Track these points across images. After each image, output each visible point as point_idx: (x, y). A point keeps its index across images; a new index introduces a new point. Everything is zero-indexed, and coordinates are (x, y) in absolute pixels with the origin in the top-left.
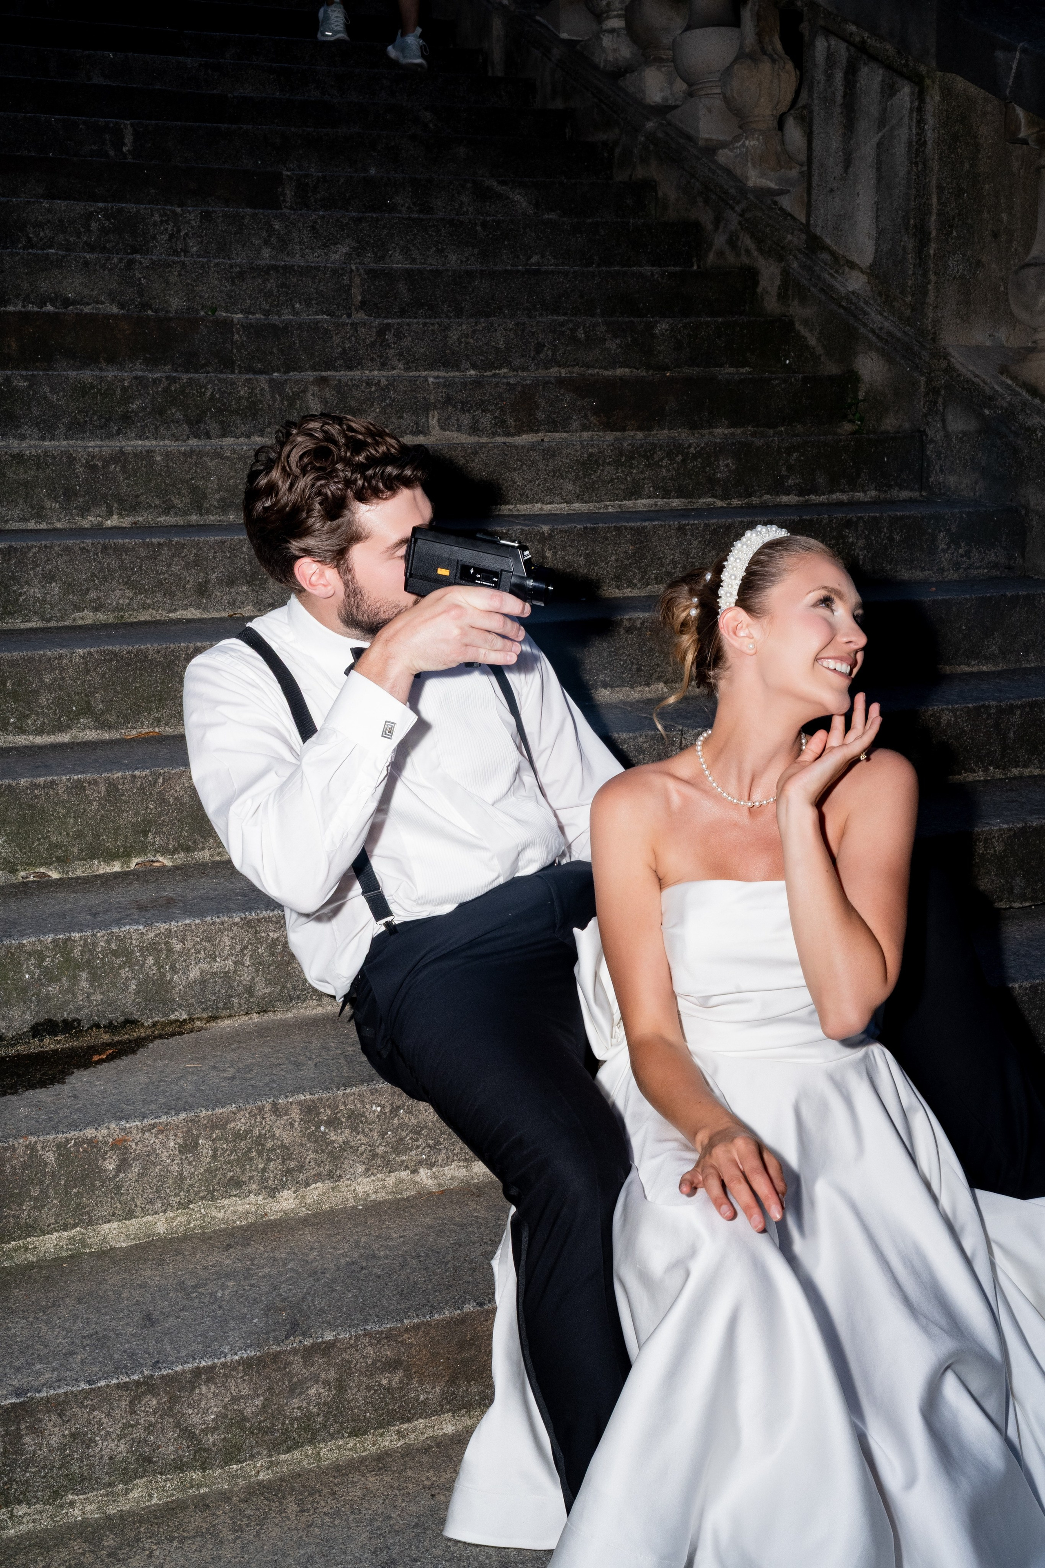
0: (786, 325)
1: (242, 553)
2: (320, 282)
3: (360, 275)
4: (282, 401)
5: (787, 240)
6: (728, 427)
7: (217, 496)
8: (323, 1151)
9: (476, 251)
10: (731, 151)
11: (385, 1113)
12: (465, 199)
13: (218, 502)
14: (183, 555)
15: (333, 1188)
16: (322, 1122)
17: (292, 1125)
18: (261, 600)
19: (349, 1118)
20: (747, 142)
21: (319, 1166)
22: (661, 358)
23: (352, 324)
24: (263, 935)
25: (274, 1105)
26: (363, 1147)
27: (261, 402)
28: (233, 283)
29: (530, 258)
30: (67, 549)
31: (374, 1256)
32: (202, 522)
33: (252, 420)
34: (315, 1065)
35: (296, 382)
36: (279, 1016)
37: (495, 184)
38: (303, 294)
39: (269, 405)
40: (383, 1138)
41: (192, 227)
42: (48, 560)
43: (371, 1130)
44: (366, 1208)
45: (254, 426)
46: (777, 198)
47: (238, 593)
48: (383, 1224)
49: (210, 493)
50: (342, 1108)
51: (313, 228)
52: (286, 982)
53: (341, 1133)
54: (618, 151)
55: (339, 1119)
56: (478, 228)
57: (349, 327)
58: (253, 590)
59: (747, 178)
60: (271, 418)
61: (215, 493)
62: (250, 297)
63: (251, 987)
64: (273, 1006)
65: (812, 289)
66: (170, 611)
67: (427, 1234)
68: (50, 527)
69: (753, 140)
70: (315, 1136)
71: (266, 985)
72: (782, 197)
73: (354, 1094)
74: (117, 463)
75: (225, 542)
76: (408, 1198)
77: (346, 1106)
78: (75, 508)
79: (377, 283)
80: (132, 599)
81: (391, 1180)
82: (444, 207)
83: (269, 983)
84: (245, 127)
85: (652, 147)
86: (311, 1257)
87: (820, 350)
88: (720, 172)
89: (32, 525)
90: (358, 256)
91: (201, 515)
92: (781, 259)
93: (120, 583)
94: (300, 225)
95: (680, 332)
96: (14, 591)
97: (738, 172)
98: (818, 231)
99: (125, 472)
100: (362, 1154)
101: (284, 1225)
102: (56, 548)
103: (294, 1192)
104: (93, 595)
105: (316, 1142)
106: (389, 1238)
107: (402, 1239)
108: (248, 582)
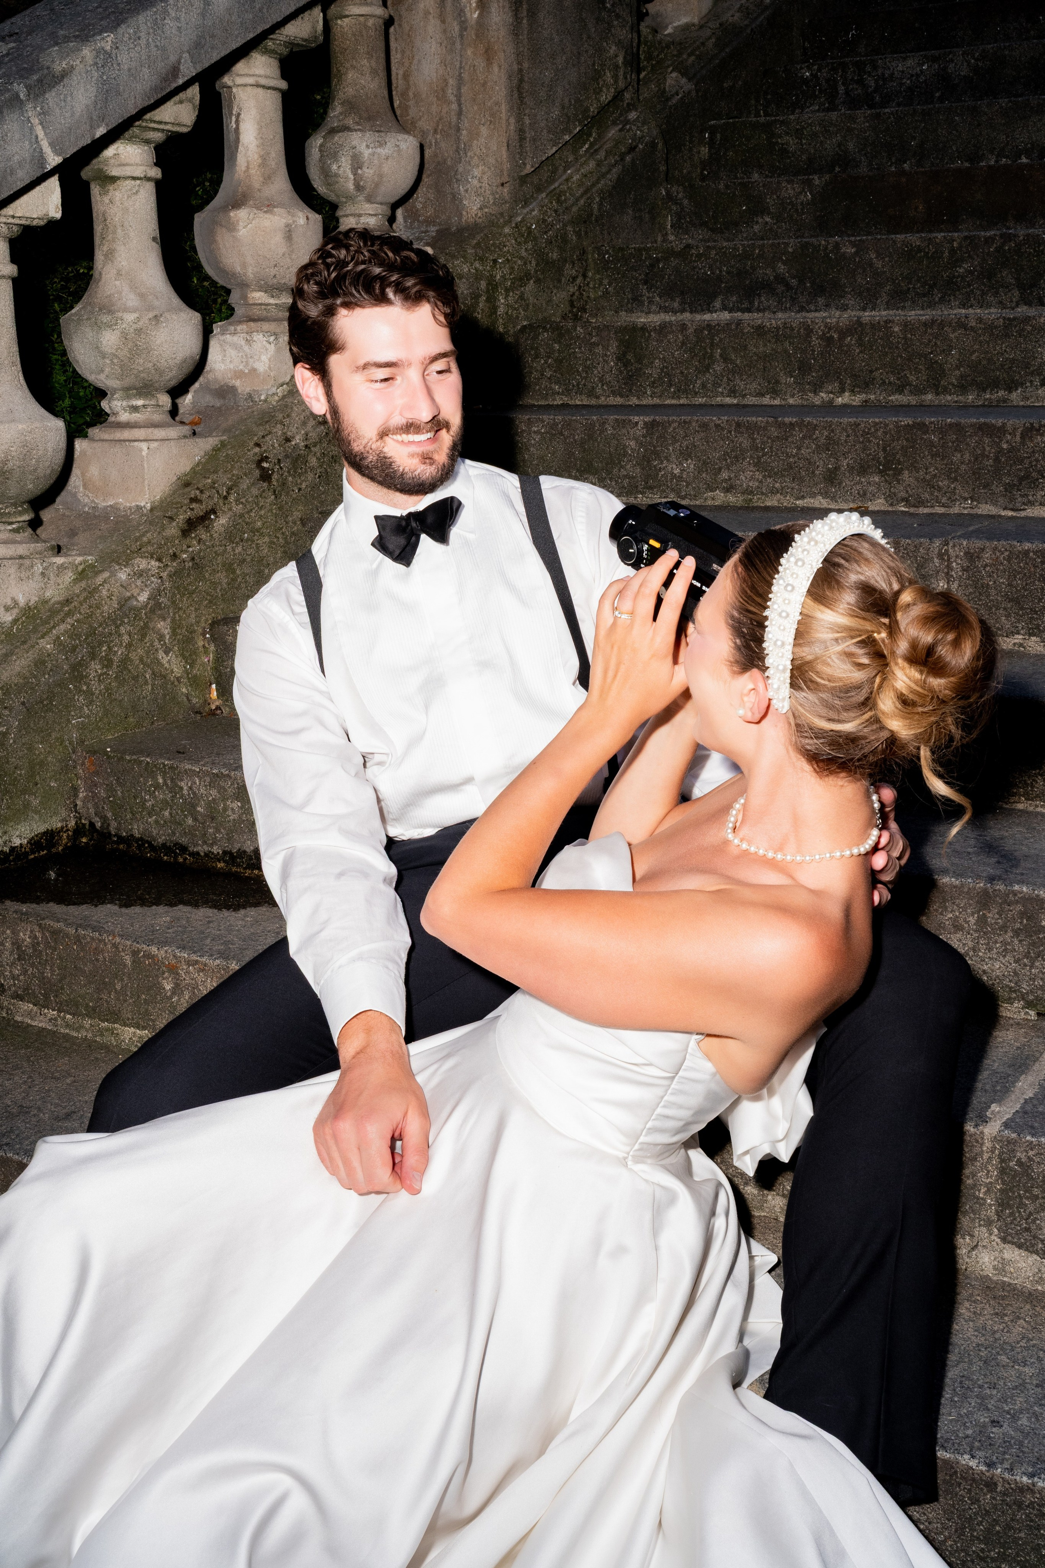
1: (876, 437)
13: (958, 380)
30: (704, 426)
32: (937, 402)
42: (686, 436)
49: (950, 369)
61: (955, 369)
66: (798, 499)
68: (783, 403)
74: (852, 335)
80: (761, 482)
91: (937, 394)
93: (750, 464)
96: (655, 466)
99: (860, 345)
102: (694, 424)
104: (725, 475)
108: (881, 472)
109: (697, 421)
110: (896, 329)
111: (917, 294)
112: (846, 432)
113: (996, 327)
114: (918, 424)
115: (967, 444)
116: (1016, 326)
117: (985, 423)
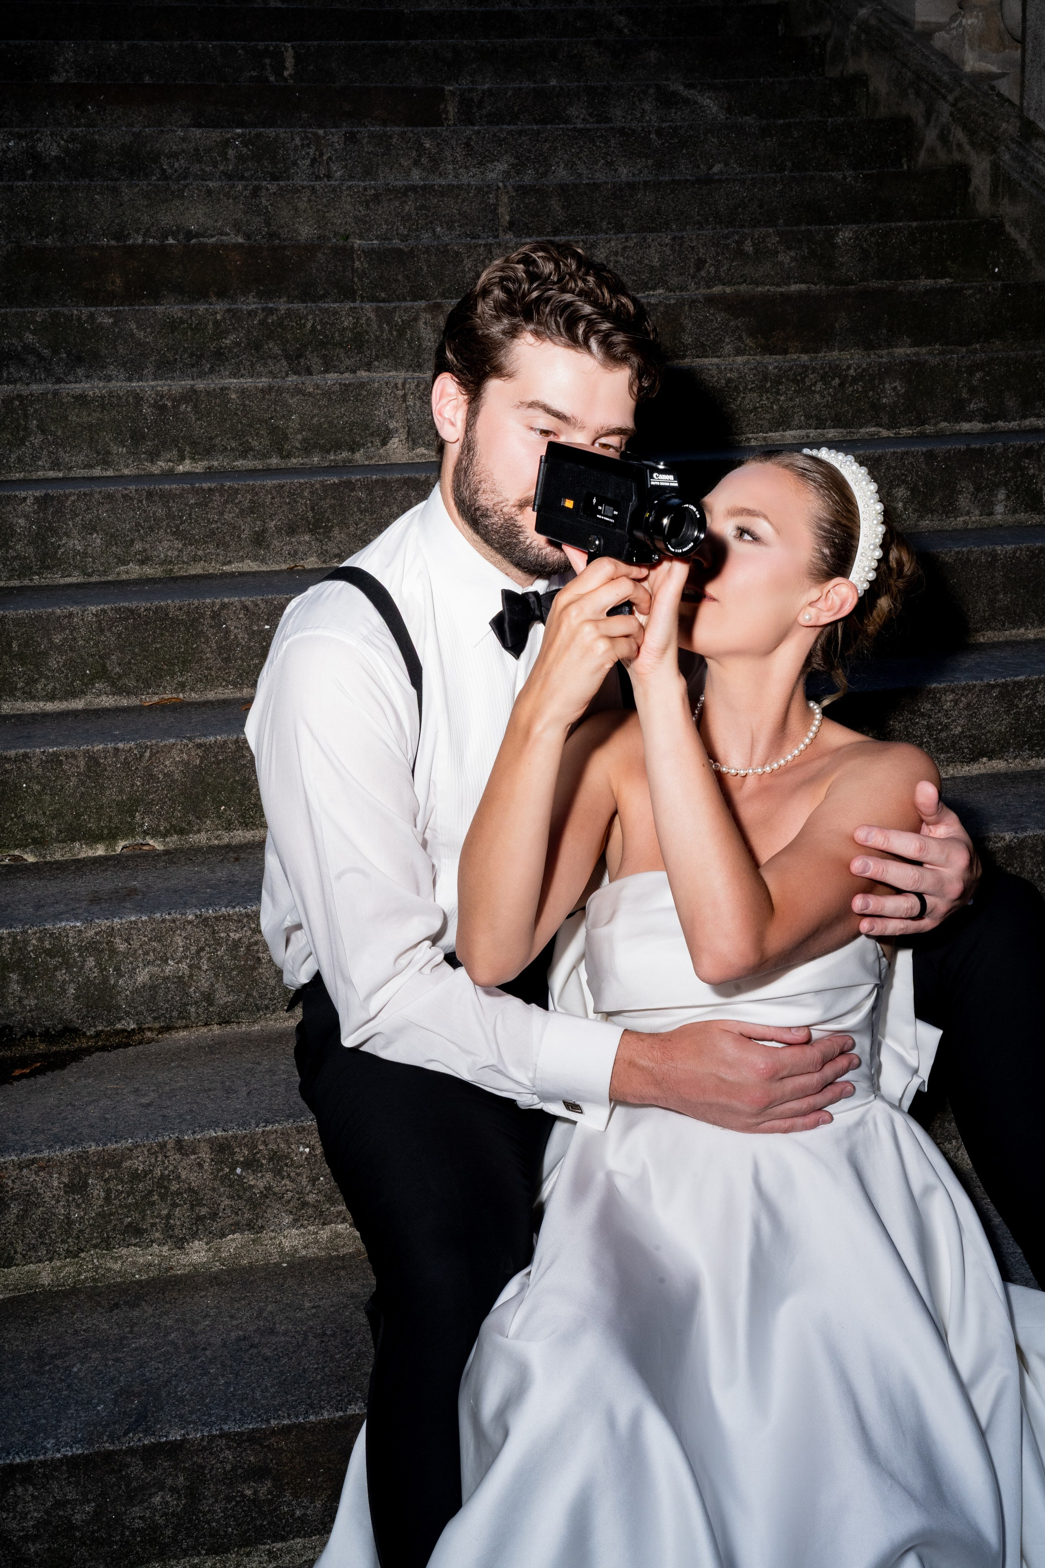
0: (995, 228)
1: (302, 498)
2: (463, 202)
3: (507, 192)
4: (390, 332)
5: (1002, 130)
6: (911, 346)
7: (299, 437)
8: (240, 1198)
9: (650, 162)
10: (947, 32)
11: (315, 1156)
12: (647, 107)
13: (301, 443)
14: (237, 501)
15: (253, 1241)
16: (237, 1163)
17: (200, 1166)
18: (326, 551)
19: (271, 1159)
20: (964, 21)
21: (237, 1214)
22: (844, 271)
23: (485, 245)
25: (179, 1142)
26: (290, 1194)
27: (367, 333)
28: (367, 207)
29: (711, 167)
30: (110, 497)
31: (272, 1332)
32: (283, 466)
33: (358, 353)
34: (248, 1094)
35: (406, 310)
36: (244, 1028)
37: (681, 88)
38: (444, 216)
39: (376, 336)
40: (314, 1185)
41: (336, 150)
42: (88, 509)
43: (298, 1175)
44: (291, 1265)
45: (360, 360)
46: (994, 83)
47: (299, 543)
48: (302, 1288)
49: (291, 434)
50: (261, 1147)
51: (468, 144)
52: (251, 989)
53: (262, 1177)
54: (830, 44)
55: (258, 1161)
56: (653, 136)
57: (482, 249)
58: (317, 539)
59: (963, 63)
60: (378, 351)
61: (296, 433)
62: (386, 221)
63: (209, 994)
64: (237, 1017)
65: (1024, 183)
66: (224, 564)
67: (346, 1306)
68: (117, 473)
69: (971, 17)
70: (230, 1179)
71: (229, 993)
72: (1000, 81)
73: (276, 1132)
74: (187, 403)
75: (283, 486)
76: (344, 1256)
77: (266, 1146)
78: (144, 453)
79: (527, 201)
80: (181, 551)
81: (325, 1234)
82: (624, 117)
83: (231, 990)
84: (413, 42)
85: (863, 37)
86: (200, 1327)
87: (1031, 254)
88: (933, 58)
89: (97, 472)
90: (518, 174)
91: (282, 458)
92: (994, 150)
93: (167, 533)
94: (454, 142)
95: (866, 241)
96: (52, 544)
97: (954, 57)
98: (1031, 115)
99: (197, 412)
100: (288, 1202)
101: (188, 1282)
102: (97, 496)
103: (207, 1244)
104: (138, 546)
105: (231, 1186)
106: (301, 1308)
107: (314, 1311)
108: (311, 531)
109: (100, 492)
110: (233, 396)
111: (185, 364)
112: (271, 494)
113: (333, 393)
114: (345, 482)
115: (395, 499)
116: (352, 392)
117: (409, 478)
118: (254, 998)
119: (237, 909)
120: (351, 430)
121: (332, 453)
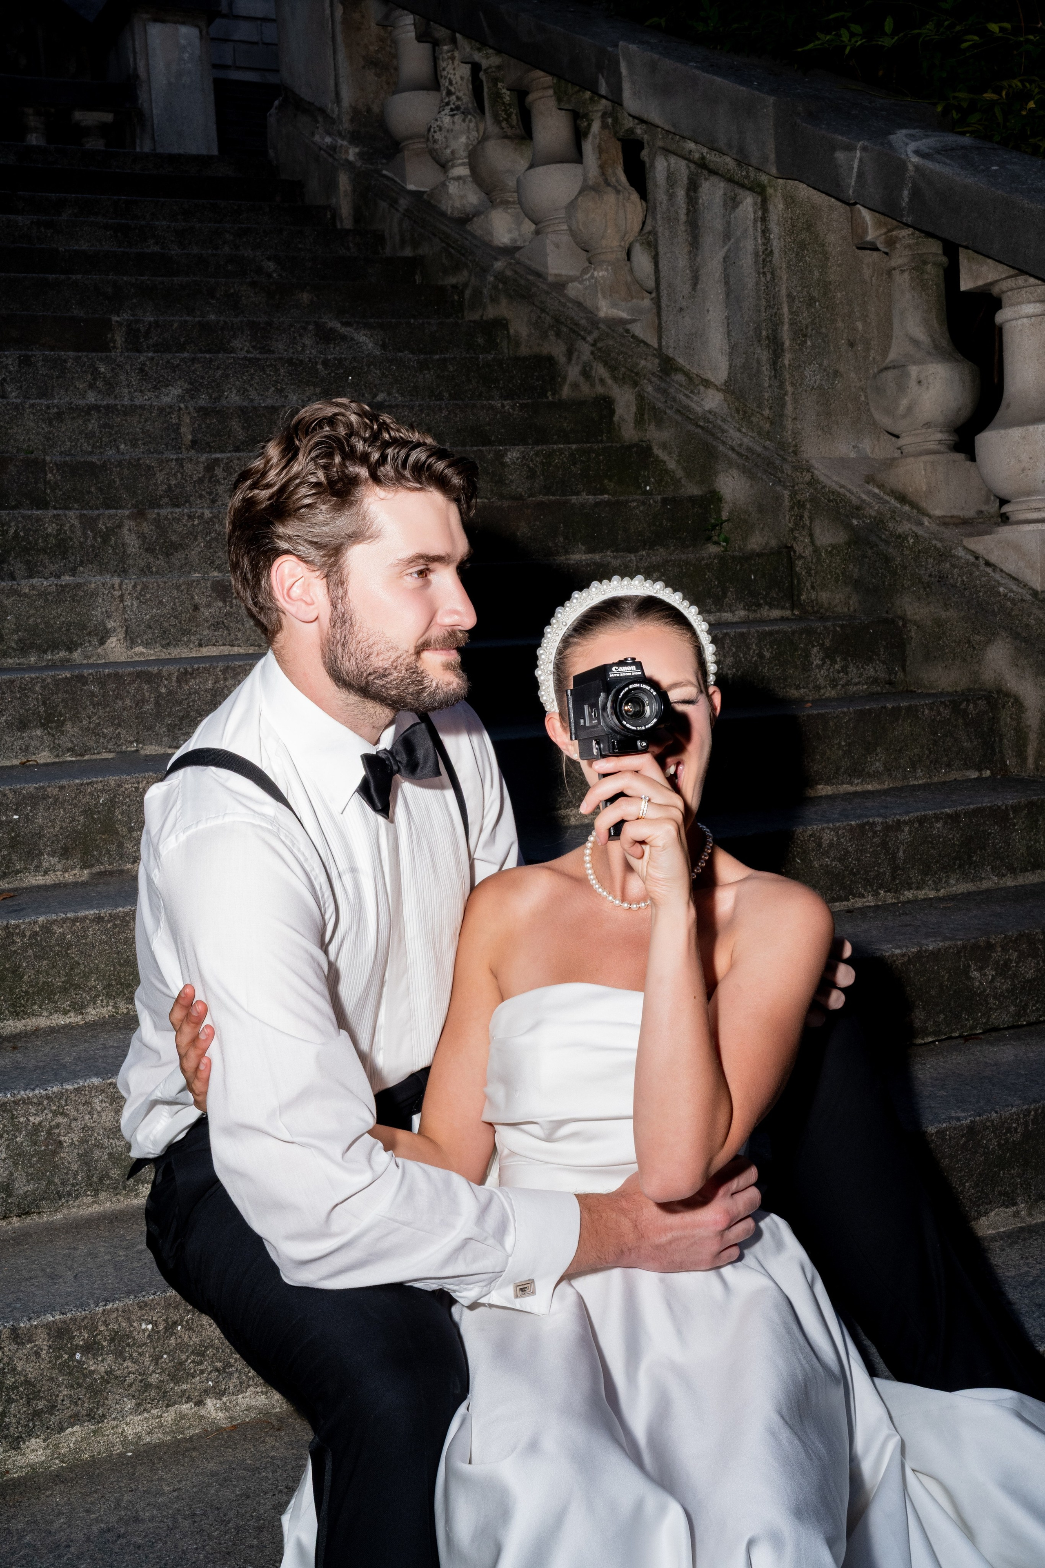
0: (644, 451)
1: (34, 692)
2: (146, 421)
3: (189, 413)
4: (94, 538)
5: (641, 366)
6: (585, 553)
7: (15, 637)
8: (80, 1385)
9: (318, 390)
10: (580, 283)
11: (158, 1332)
12: (308, 342)
13: (17, 644)
15: (94, 1432)
16: (77, 1348)
17: (37, 1354)
18: (59, 745)
19: (112, 1340)
20: (596, 274)
21: (76, 1404)
22: (514, 487)
23: (177, 460)
24: (22, 1120)
25: (14, 1330)
26: (132, 1376)
27: (71, 539)
28: (51, 424)
29: (375, 396)
31: (137, 1520)
33: (62, 559)
34: (75, 1277)
35: (110, 517)
36: (45, 1218)
37: (339, 325)
38: (128, 434)
39: (80, 542)
40: (157, 1364)
41: (10, 372)
43: (140, 1354)
44: (137, 1454)
45: (65, 566)
46: (628, 326)
47: (31, 738)
48: (155, 1474)
49: (7, 635)
50: (102, 1328)
51: (142, 370)
52: (53, 1176)
53: (102, 1361)
54: (468, 293)
55: (99, 1343)
56: (319, 367)
57: (174, 463)
58: (49, 733)
59: (598, 309)
60: (83, 557)
61: (12, 634)
62: (70, 439)
63: (8, 1185)
64: (38, 1207)
65: (668, 411)
67: (209, 1485)
69: (602, 270)
70: (69, 1366)
71: (28, 1181)
72: (634, 325)
73: (117, 1310)
75: (14, 681)
76: (191, 1438)
77: (107, 1326)
79: (208, 422)
81: (169, 1416)
82: (286, 351)
83: (30, 1178)
84: (74, 277)
85: (501, 286)
86: (56, 1526)
87: (680, 473)
88: (569, 305)
90: (192, 398)
92: (635, 384)
94: (128, 367)
95: (532, 460)
97: (588, 304)
98: (670, 353)
100: (131, 1385)
101: (29, 1484)
103: (44, 1441)
105: (70, 1374)
106: (160, 1493)
107: (175, 1494)
108: (42, 725)
113: (49, 593)
114: (77, 677)
115: (128, 692)
116: (69, 592)
117: (141, 671)
118: (56, 1184)
119: (37, 1092)
120: (68, 630)
121: (49, 653)
